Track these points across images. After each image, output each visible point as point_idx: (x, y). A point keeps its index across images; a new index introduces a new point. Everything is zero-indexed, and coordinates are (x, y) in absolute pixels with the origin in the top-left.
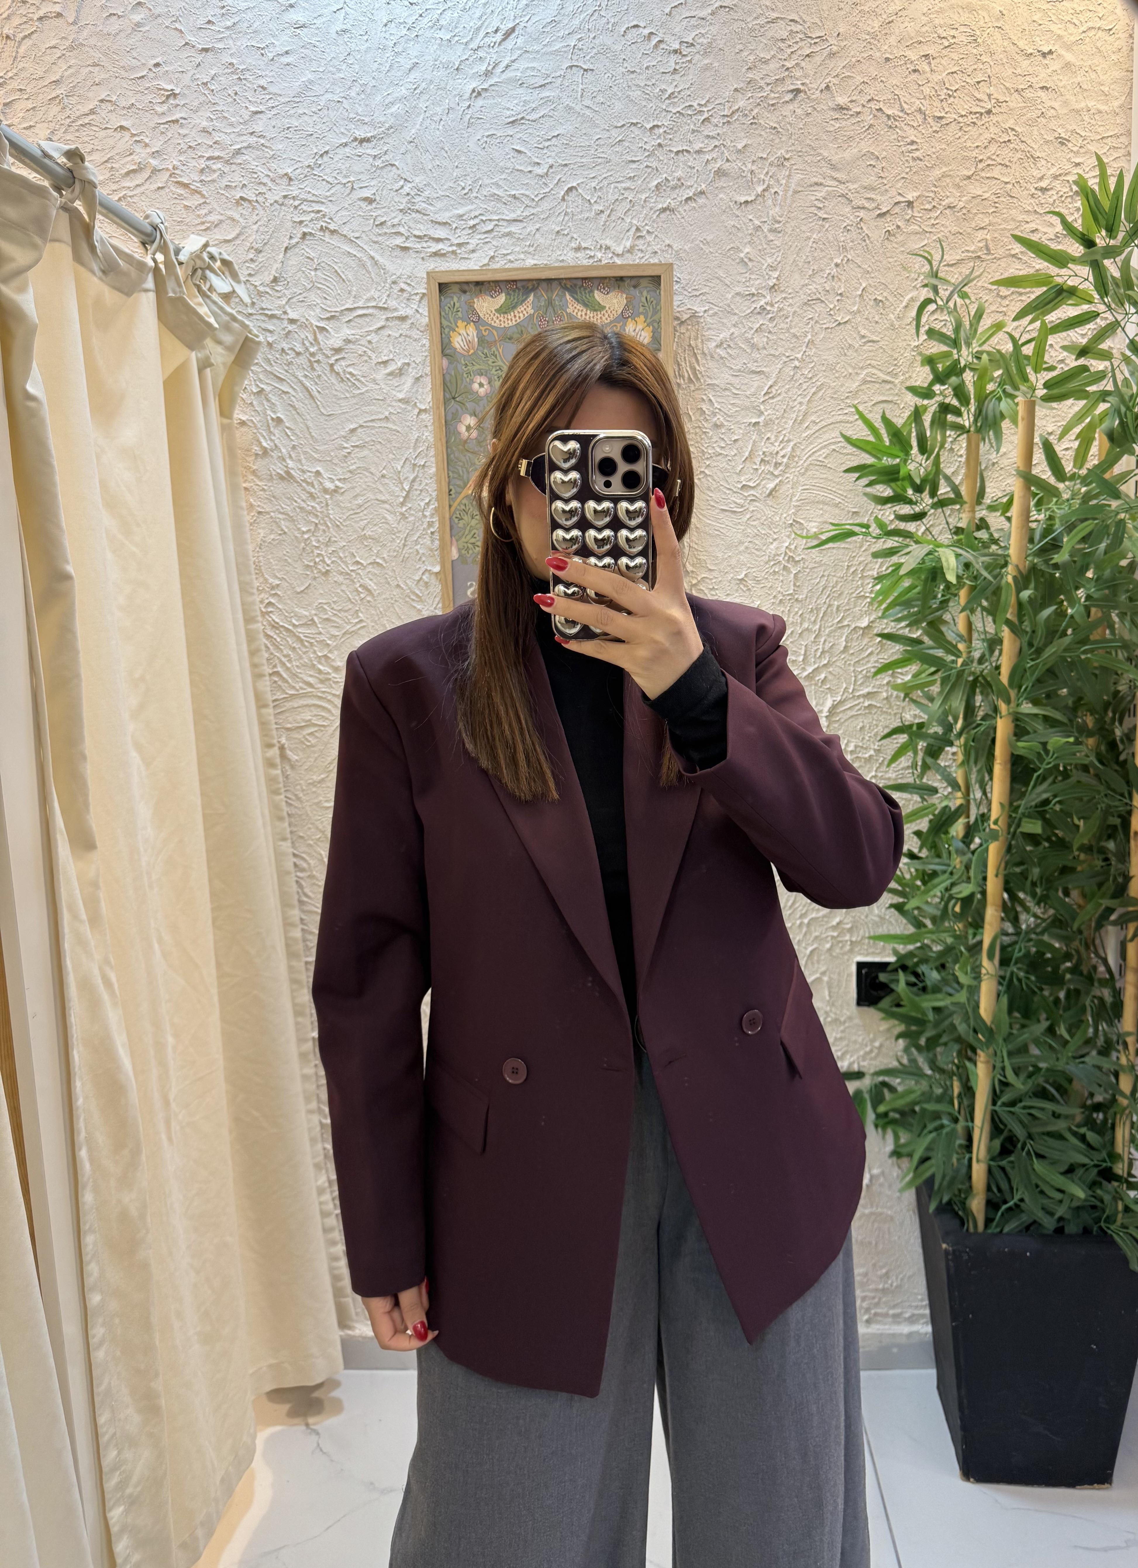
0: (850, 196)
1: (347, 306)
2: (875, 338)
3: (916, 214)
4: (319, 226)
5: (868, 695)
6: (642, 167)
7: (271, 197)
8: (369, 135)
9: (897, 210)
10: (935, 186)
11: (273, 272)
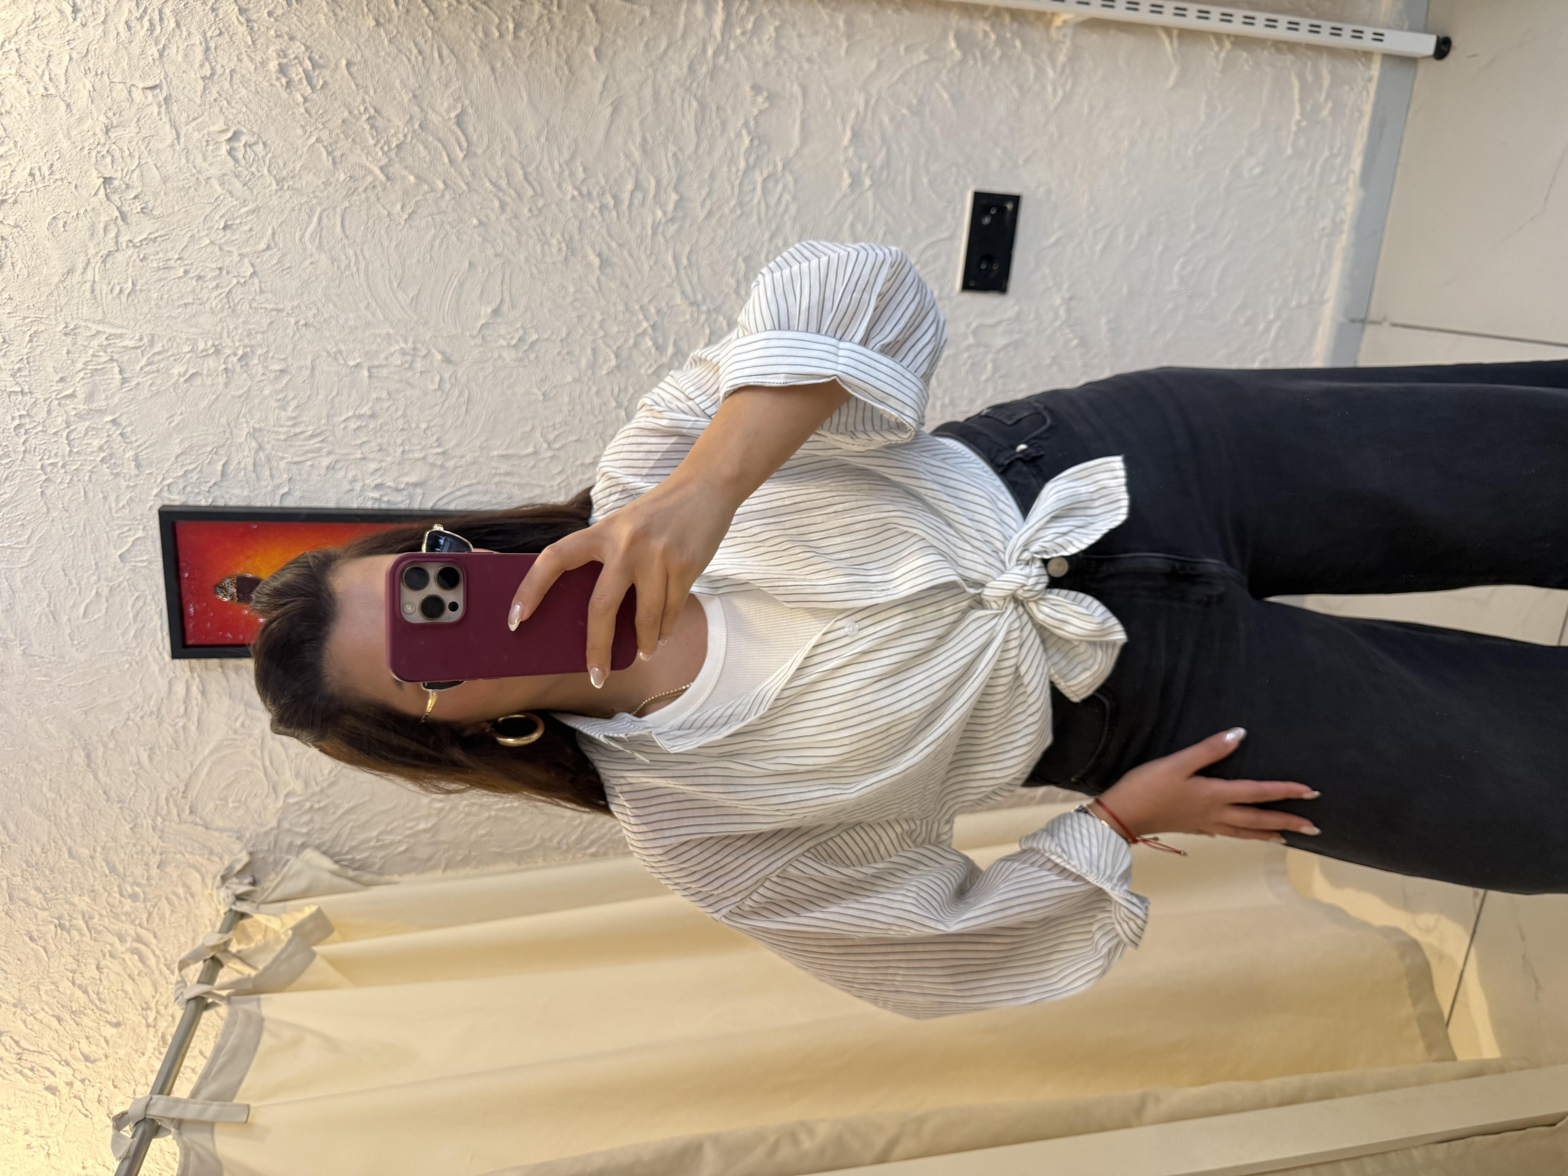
0: (104, 252)
1: (262, 775)
2: (270, 232)
3: (119, 175)
4: (183, 801)
5: (676, 258)
6: (90, 486)
7: (155, 841)
8: (83, 754)
9: (115, 197)
10: (82, 149)
11: (233, 839)
